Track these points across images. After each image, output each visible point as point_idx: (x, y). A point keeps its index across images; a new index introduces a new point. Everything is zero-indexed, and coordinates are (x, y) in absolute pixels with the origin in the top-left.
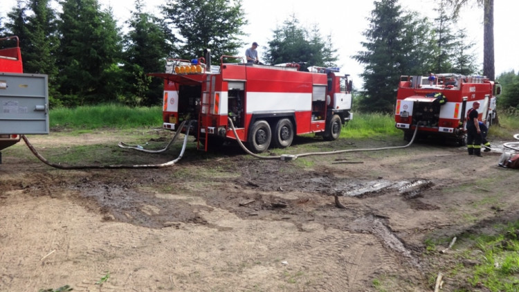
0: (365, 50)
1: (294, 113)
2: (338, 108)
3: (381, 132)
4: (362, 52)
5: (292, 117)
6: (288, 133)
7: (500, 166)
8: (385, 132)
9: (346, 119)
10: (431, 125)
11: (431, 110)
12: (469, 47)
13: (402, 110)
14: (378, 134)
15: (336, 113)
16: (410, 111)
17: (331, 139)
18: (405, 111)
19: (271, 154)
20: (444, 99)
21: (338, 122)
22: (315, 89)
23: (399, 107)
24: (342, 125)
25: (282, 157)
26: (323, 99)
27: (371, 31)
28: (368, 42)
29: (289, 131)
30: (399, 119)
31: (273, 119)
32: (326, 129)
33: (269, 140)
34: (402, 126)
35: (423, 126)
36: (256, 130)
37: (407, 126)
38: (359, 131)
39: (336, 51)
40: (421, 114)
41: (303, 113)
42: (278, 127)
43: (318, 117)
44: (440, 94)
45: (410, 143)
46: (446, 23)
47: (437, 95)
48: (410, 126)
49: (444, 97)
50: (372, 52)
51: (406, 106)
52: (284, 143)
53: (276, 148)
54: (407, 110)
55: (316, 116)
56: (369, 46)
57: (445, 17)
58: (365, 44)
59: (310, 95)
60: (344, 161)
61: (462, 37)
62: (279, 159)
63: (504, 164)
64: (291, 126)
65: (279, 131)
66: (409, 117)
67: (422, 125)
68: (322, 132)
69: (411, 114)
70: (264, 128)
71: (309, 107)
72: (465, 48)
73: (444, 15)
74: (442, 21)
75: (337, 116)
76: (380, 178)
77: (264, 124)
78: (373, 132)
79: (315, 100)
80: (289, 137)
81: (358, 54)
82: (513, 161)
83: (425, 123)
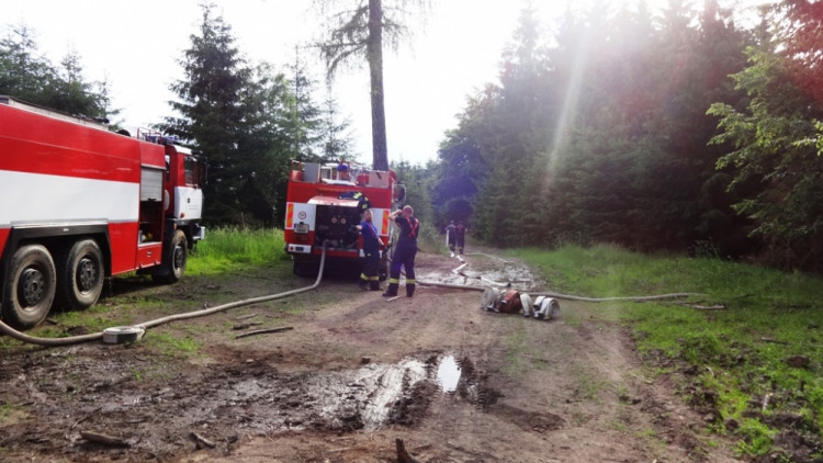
0: (178, 115)
1: (106, 227)
2: (182, 216)
3: (241, 261)
4: (172, 119)
5: (101, 234)
6: (93, 272)
7: (490, 310)
8: (247, 261)
9: (195, 238)
10: (345, 244)
11: (344, 221)
12: (342, 128)
13: (296, 220)
14: (238, 266)
15: (180, 227)
16: (311, 224)
17: (171, 279)
18: (302, 223)
19: (72, 330)
20: (367, 202)
21: (181, 244)
22: (145, 174)
23: (291, 215)
24: (187, 251)
25: (108, 335)
26: (159, 199)
27: (187, 85)
28: (182, 102)
29: (96, 268)
30: (292, 237)
31: (60, 241)
32: (162, 260)
33: (52, 295)
34: (297, 248)
35: (332, 249)
36: (21, 270)
37: (307, 249)
38: (205, 261)
39: (116, 112)
40: (327, 228)
41: (124, 226)
42: (72, 260)
43: (146, 235)
44: (360, 194)
45: (317, 283)
46: (305, 90)
47: (356, 196)
48: (312, 249)
49: (366, 199)
50: (190, 121)
51: (303, 215)
52: (86, 296)
53: (67, 310)
54: (305, 221)
55: (144, 233)
56: (184, 109)
57: (304, 79)
58: (177, 106)
59: (135, 186)
60: (253, 329)
61: (331, 112)
62: (100, 340)
63: (495, 306)
64: (99, 256)
65: (75, 269)
66: (310, 232)
67: (331, 246)
68: (156, 266)
69: (312, 228)
70: (40, 265)
71: (132, 214)
72: (335, 130)
73: (302, 76)
74: (298, 85)
75: (181, 234)
76: (365, 362)
77: (39, 253)
78: (229, 262)
79: (145, 199)
80: (95, 283)
81: (165, 122)
82: (508, 302)
83: (334, 242)
